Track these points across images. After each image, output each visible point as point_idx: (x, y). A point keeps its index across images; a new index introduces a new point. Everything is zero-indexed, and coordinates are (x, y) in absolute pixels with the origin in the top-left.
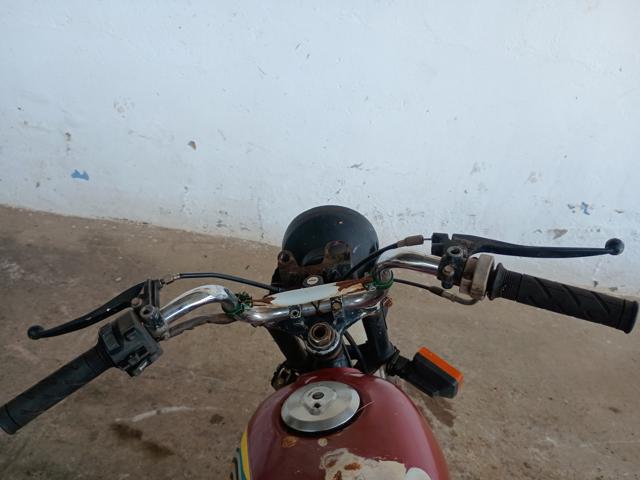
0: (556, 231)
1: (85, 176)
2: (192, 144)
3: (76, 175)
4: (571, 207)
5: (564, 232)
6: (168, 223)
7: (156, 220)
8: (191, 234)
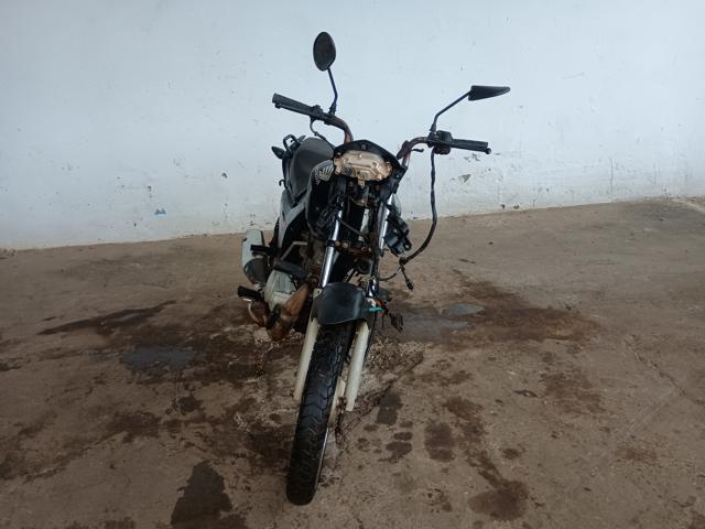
0: (464, 176)
1: (164, 212)
2: (224, 175)
3: (158, 212)
4: (467, 159)
5: (469, 176)
6: (220, 231)
7: (211, 231)
8: (235, 234)
